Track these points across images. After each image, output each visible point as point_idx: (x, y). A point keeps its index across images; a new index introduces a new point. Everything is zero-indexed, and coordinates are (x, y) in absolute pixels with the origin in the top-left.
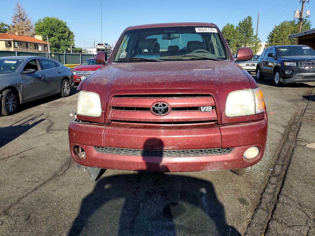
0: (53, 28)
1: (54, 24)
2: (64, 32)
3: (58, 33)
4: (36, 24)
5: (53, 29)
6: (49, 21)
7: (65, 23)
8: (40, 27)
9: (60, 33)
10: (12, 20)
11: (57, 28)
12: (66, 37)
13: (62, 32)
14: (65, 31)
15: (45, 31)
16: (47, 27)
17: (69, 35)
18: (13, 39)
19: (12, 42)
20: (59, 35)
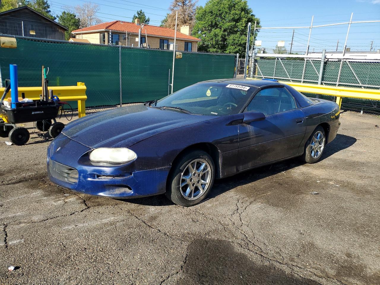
2: (237, 21)
3: (227, 21)
11: (226, 13)
13: (234, 20)
14: (240, 17)
18: (106, 28)
19: (106, 33)
20: (227, 25)
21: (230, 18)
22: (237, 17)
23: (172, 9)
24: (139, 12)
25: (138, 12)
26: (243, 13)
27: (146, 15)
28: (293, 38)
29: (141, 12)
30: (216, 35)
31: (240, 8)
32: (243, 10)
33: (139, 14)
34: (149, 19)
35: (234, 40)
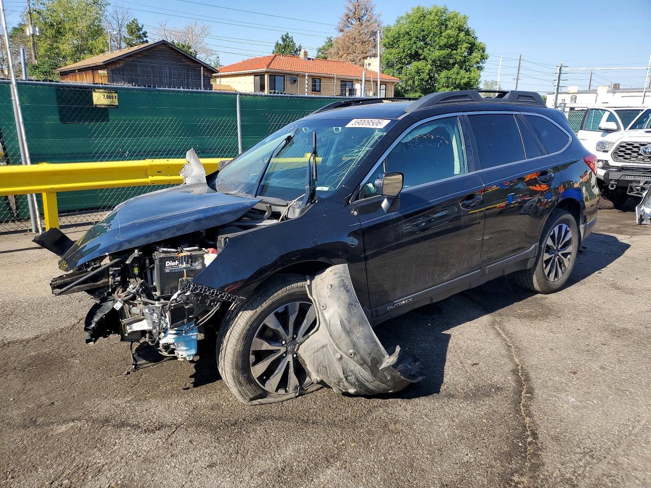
0: (422, 33)
1: (426, 23)
2: (454, 46)
3: (437, 47)
4: (390, 30)
5: (424, 39)
8: (391, 35)
9: (441, 48)
11: (435, 35)
12: (459, 58)
13: (446, 46)
14: (457, 41)
15: (399, 45)
16: (408, 34)
17: (470, 53)
18: (267, 67)
19: (266, 76)
20: (437, 53)
21: (442, 43)
22: (451, 41)
23: (342, 31)
24: (285, 37)
25: (282, 36)
26: (462, 34)
28: (519, 70)
29: (287, 37)
30: (418, 72)
31: (457, 25)
32: (460, 29)
33: (284, 40)
34: (300, 47)
35: (448, 78)
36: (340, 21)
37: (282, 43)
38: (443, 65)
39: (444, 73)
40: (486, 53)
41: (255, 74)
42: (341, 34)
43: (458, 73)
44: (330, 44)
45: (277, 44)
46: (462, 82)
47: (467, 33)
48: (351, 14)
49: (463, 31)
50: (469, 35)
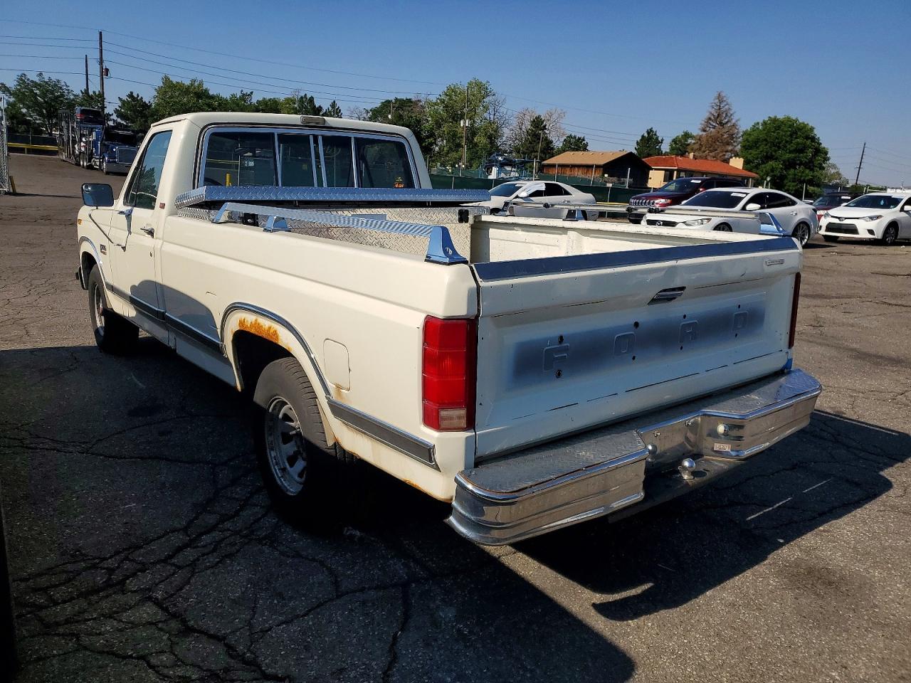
0: (777, 141)
1: (782, 133)
2: (801, 151)
3: (788, 151)
4: (745, 133)
5: (778, 144)
6: (775, 126)
7: (812, 129)
8: (750, 139)
9: (790, 152)
10: (700, 126)
11: (787, 142)
12: (804, 160)
13: (796, 150)
14: (804, 147)
15: (758, 148)
16: (766, 140)
17: (815, 156)
19: (675, 172)
20: (788, 156)
21: (792, 149)
22: (800, 147)
23: (704, 131)
25: (648, 130)
26: (809, 142)
27: (658, 134)
28: (862, 158)
29: (651, 130)
31: (804, 135)
32: (807, 138)
33: (648, 133)
34: (662, 140)
35: (795, 175)
36: (703, 122)
37: (646, 135)
38: (790, 165)
39: (792, 171)
40: (828, 156)
41: (665, 170)
42: (704, 133)
43: (803, 172)
44: (687, 135)
45: (643, 136)
46: (806, 178)
47: (813, 139)
48: (712, 118)
49: (810, 138)
50: (815, 142)
